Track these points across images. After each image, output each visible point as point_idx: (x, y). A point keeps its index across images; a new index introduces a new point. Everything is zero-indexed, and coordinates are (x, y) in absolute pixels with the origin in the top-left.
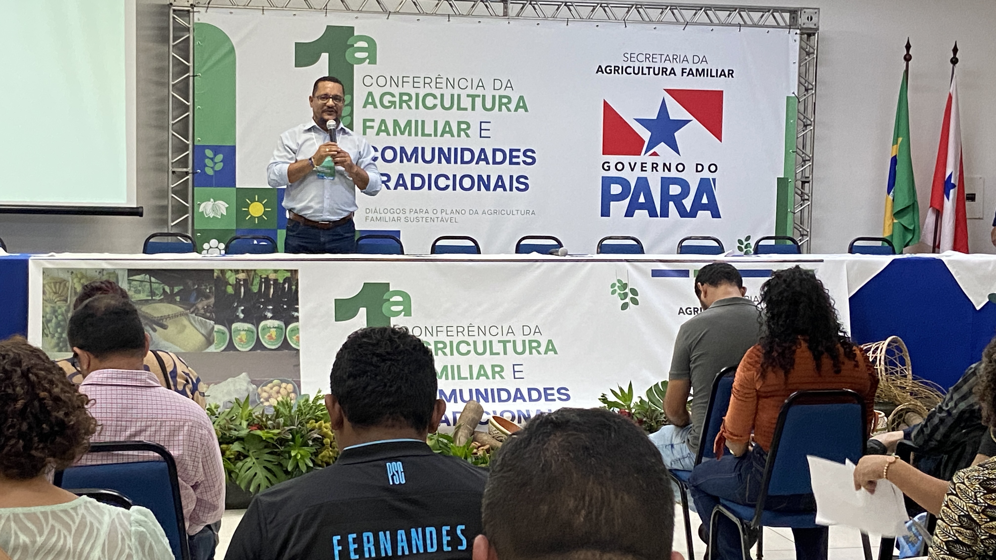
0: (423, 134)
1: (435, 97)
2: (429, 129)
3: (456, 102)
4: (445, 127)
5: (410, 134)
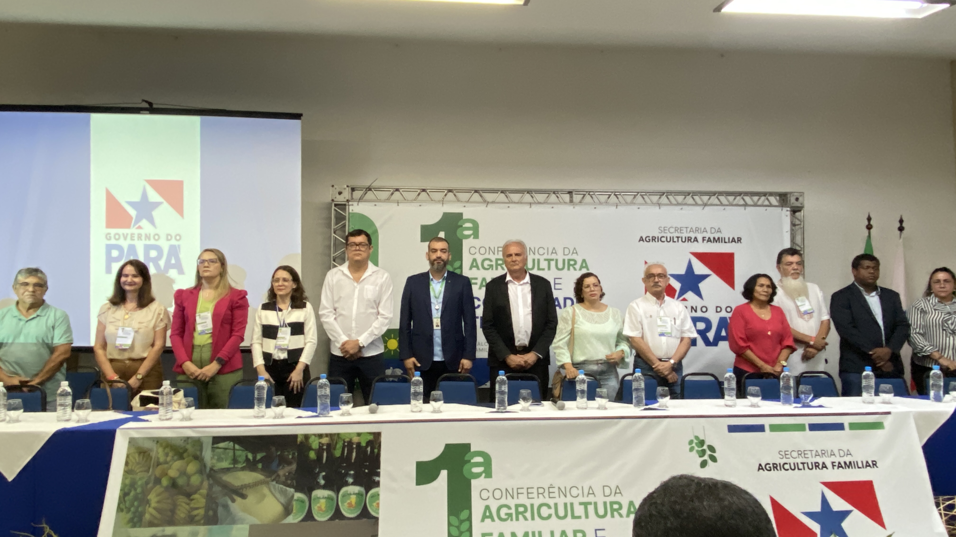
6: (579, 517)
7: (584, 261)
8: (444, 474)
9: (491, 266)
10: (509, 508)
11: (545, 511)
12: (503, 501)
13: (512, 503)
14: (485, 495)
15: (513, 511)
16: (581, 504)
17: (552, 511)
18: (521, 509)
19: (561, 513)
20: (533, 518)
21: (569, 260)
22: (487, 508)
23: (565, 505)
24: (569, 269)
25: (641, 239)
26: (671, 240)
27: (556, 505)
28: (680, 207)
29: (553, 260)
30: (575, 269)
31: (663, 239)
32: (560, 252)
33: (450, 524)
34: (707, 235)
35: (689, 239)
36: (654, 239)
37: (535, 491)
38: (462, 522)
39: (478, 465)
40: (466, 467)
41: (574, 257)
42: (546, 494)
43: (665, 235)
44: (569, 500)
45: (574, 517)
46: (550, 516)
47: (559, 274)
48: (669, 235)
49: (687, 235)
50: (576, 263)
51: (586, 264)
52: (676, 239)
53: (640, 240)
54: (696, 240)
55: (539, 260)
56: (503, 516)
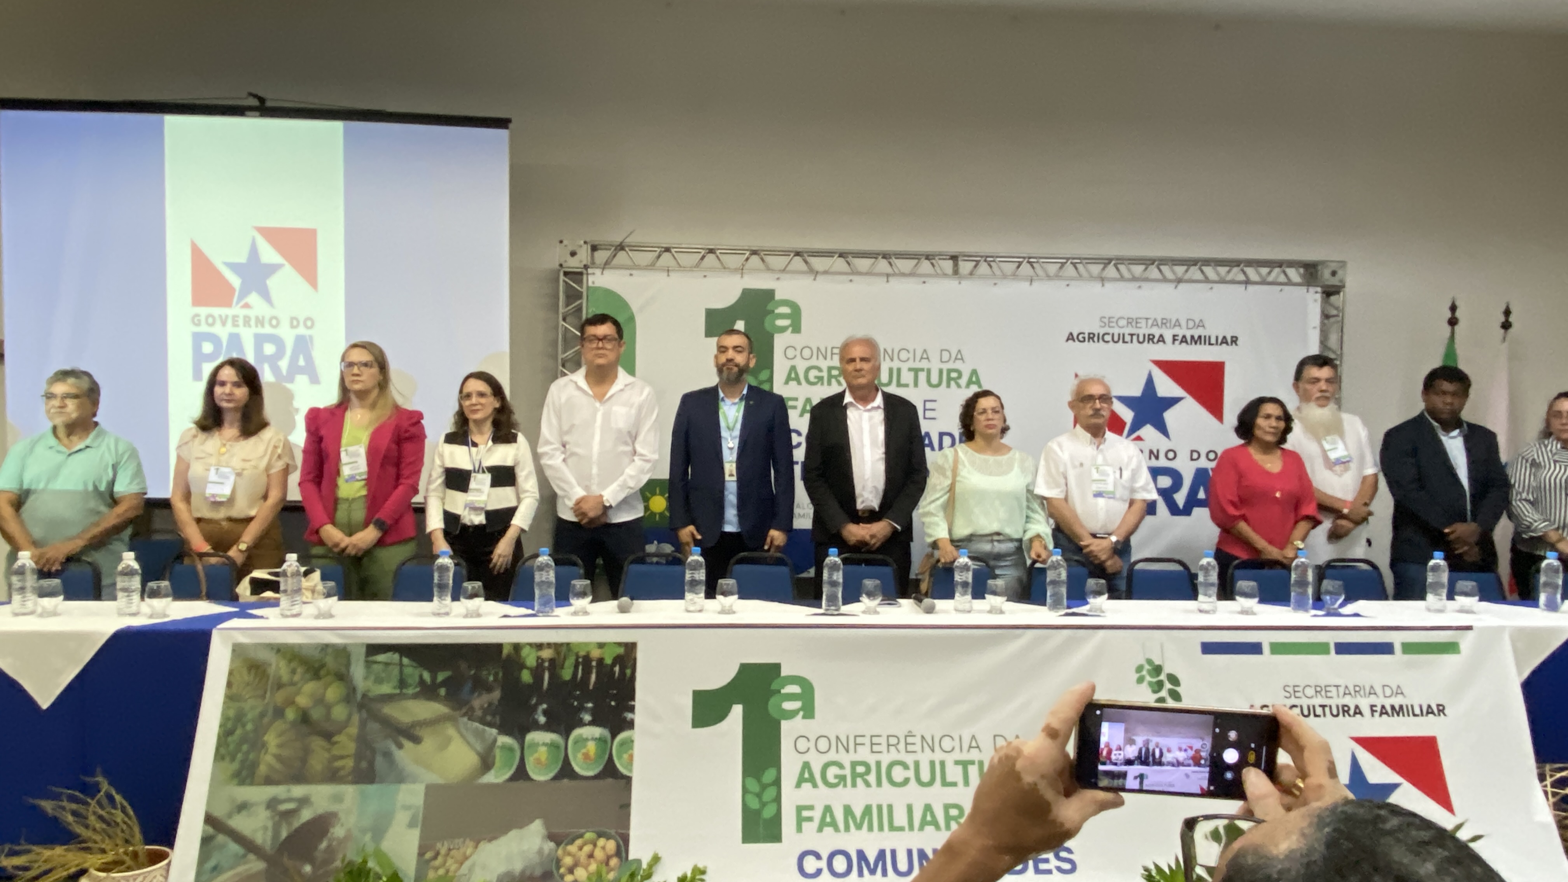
6: (954, 784)
7: (974, 372)
8: (737, 710)
9: (820, 379)
10: (841, 766)
11: (898, 774)
12: (832, 756)
13: (846, 759)
14: (802, 745)
15: (847, 772)
16: (957, 763)
17: (911, 774)
18: (860, 769)
19: (925, 776)
20: (879, 783)
21: (949, 371)
22: (806, 766)
23: (932, 763)
24: (948, 386)
25: (1071, 337)
26: (1122, 339)
27: (917, 764)
28: (1137, 284)
29: (922, 370)
30: (959, 386)
31: (1107, 338)
32: (935, 357)
33: (745, 791)
34: (1180, 332)
35: (1150, 338)
36: (1091, 337)
37: (883, 740)
38: (764, 787)
39: (792, 697)
40: (773, 701)
41: (958, 365)
42: (902, 746)
43: (1111, 331)
44: (938, 756)
45: (945, 783)
46: (906, 781)
47: (931, 393)
48: (1116, 331)
49: (1147, 332)
50: (960, 376)
51: (977, 377)
52: (1128, 338)
53: (1068, 340)
54: (1161, 339)
55: (899, 370)
56: (831, 779)
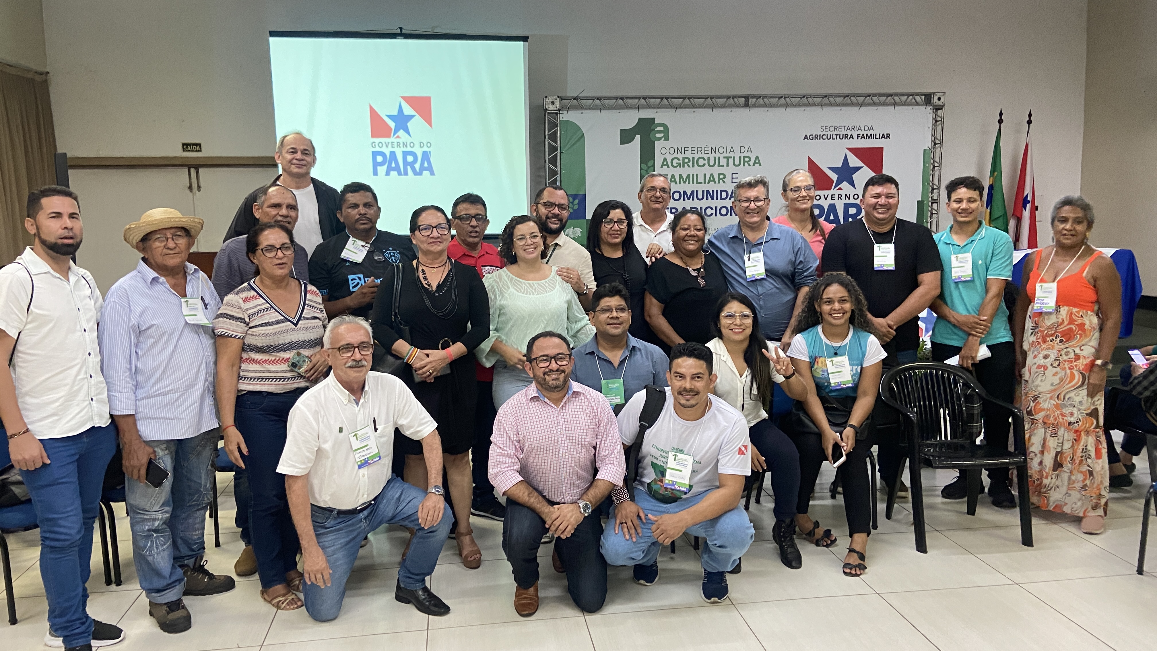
0: (697, 183)
1: (704, 159)
2: (701, 179)
3: (717, 160)
4: (710, 178)
5: (689, 183)
7: (757, 157)
9: (679, 164)
21: (744, 157)
24: (744, 165)
25: (806, 137)
26: (831, 137)
29: (731, 157)
30: (749, 165)
31: (825, 137)
32: (737, 149)
34: (861, 133)
35: (846, 136)
36: (816, 137)
41: (749, 154)
43: (826, 133)
47: (735, 169)
48: (829, 133)
49: (844, 133)
50: (750, 160)
51: (759, 160)
52: (835, 137)
54: (852, 137)
55: (719, 158)
